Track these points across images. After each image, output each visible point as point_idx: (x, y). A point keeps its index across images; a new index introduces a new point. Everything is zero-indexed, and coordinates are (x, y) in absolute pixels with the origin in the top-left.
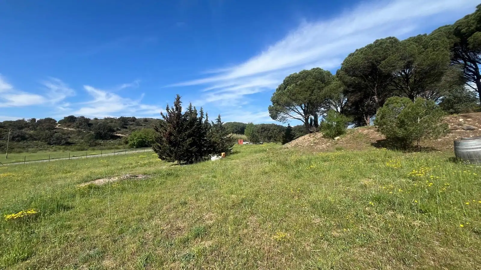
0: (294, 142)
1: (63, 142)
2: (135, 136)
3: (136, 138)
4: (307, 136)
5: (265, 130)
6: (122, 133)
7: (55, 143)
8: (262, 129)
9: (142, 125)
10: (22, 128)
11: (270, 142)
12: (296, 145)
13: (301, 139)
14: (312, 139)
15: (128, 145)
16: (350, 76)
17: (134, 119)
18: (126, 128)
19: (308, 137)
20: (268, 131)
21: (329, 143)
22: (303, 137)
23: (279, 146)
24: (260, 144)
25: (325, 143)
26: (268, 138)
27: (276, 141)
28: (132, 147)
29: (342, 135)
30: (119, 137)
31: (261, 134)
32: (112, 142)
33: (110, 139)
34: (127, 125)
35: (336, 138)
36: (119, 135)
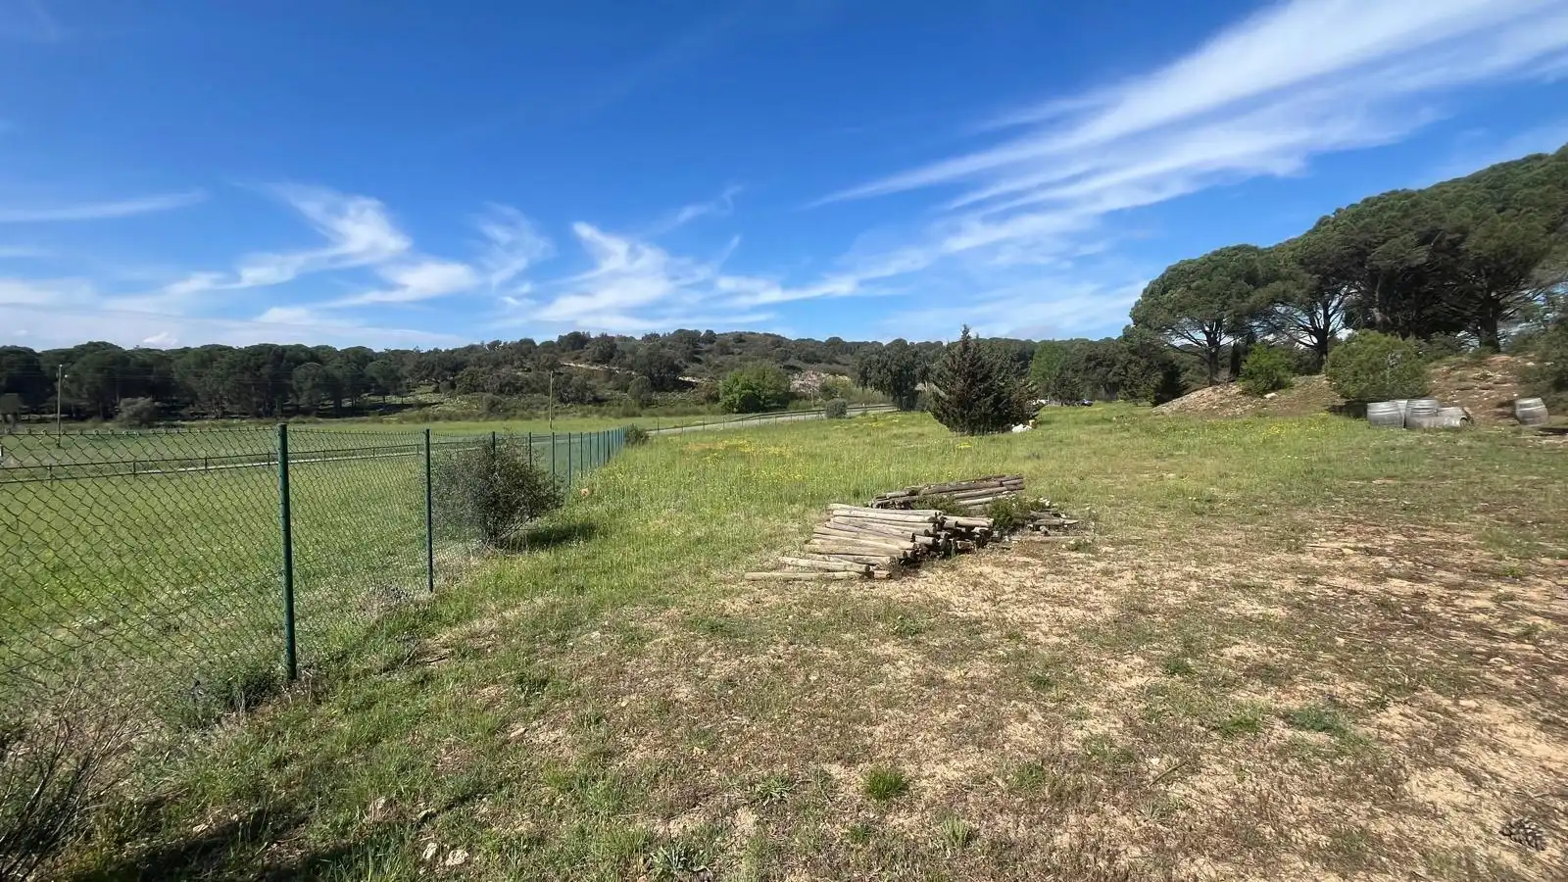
0: (1176, 403)
1: (589, 395)
2: (736, 381)
3: (739, 386)
4: (1207, 392)
5: (1100, 364)
6: (693, 376)
7: (573, 400)
8: (1089, 359)
9: (733, 353)
10: (497, 365)
11: (1112, 399)
12: (1183, 408)
13: (1193, 395)
14: (1216, 397)
15: (718, 406)
16: (1309, 272)
17: (711, 337)
18: (699, 361)
19: (1210, 393)
20: (1108, 366)
21: (1250, 404)
22: (1199, 392)
23: (1144, 409)
24: (1083, 404)
25: (1242, 405)
26: (1108, 388)
27: (1133, 397)
28: (729, 409)
29: (1281, 391)
30: (689, 385)
31: (1085, 377)
32: (679, 396)
33: (672, 390)
34: (698, 353)
35: (1268, 396)
36: (687, 379)
